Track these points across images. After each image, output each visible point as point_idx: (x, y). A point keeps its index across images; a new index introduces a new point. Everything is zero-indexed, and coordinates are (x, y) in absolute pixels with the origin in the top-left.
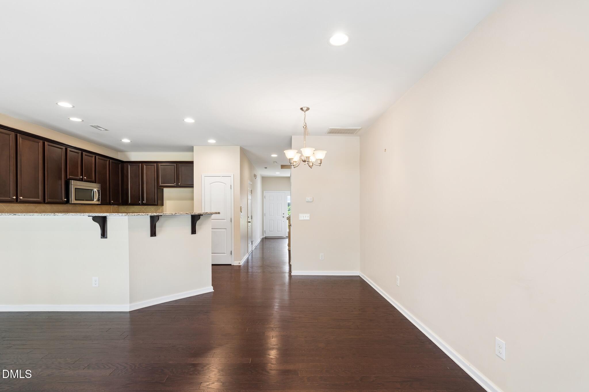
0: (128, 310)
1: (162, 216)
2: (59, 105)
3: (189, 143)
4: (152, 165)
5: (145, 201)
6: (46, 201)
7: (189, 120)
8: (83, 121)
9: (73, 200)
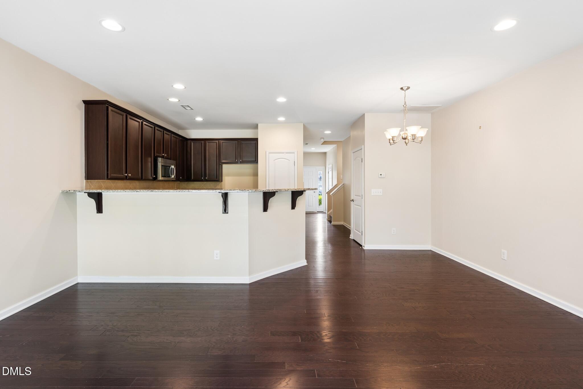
0: (248, 281)
1: (277, 192)
2: (174, 88)
3: (254, 121)
4: (215, 142)
5: (207, 176)
6: (143, 178)
7: (281, 100)
8: (179, 101)
9: (160, 178)
